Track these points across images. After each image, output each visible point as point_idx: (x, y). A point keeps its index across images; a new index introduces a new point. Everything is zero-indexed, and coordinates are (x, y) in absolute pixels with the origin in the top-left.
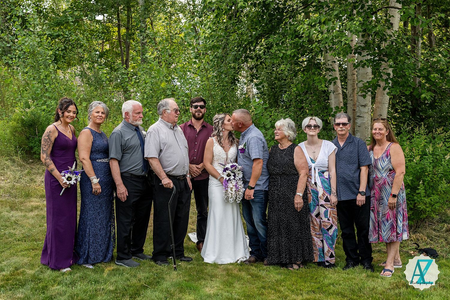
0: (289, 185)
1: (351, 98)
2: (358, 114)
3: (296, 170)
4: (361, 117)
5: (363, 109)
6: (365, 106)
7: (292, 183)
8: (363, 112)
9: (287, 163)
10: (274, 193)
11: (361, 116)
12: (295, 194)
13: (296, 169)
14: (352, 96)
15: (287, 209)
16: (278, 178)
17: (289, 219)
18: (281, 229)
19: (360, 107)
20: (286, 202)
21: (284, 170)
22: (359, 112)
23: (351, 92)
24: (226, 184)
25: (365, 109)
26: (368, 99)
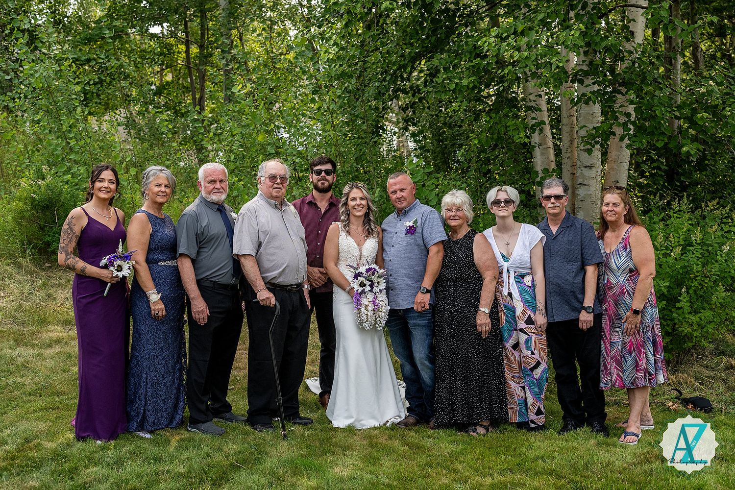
0: (468, 296)
1: (568, 155)
2: (580, 181)
3: (478, 272)
4: (585, 185)
5: (587, 173)
6: (590, 167)
7: (472, 293)
8: (589, 177)
10: (444, 309)
11: (584, 183)
12: (476, 309)
13: (477, 269)
14: (569, 150)
15: (464, 335)
16: (450, 285)
17: (468, 351)
18: (454, 368)
19: (583, 169)
20: (462, 324)
21: (459, 273)
22: (581, 177)
23: (568, 144)
25: (591, 172)
26: (596, 156)
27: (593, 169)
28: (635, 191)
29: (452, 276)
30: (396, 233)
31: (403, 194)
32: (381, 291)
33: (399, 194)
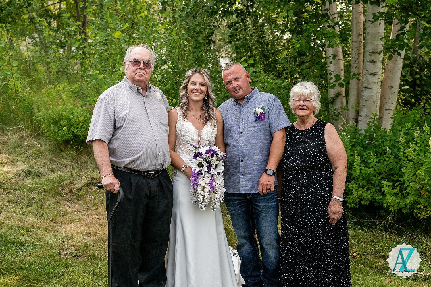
0: (322, 184)
1: (356, 65)
2: (365, 85)
3: (329, 161)
4: (369, 88)
5: (372, 79)
6: (374, 75)
7: (325, 181)
8: (372, 82)
9: (317, 150)
10: (298, 197)
11: (369, 87)
12: (330, 197)
13: (328, 158)
14: (357, 62)
15: (318, 222)
16: (303, 174)
17: (323, 238)
18: (308, 254)
19: (368, 76)
20: (317, 212)
21: (313, 162)
22: (366, 82)
23: (357, 56)
24: (195, 179)
25: (374, 78)
26: (379, 66)
27: (376, 76)
28: (400, 95)
29: (306, 165)
30: (242, 120)
31: (238, 83)
32: (219, 174)
33: (235, 84)
